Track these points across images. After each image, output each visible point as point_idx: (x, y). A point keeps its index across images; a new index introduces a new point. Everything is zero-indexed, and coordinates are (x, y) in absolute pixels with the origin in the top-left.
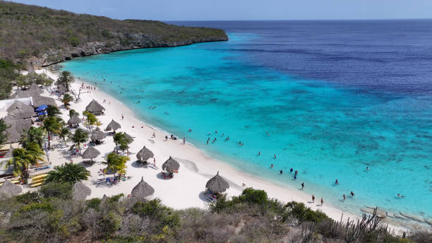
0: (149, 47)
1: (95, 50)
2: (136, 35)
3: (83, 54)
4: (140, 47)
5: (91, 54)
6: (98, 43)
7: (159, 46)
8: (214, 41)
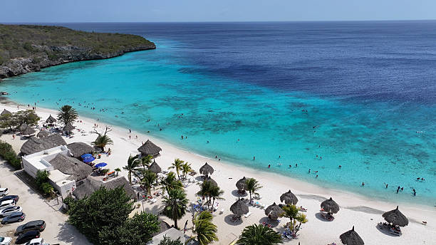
0: (80, 60)
1: (22, 68)
2: (64, 48)
3: (11, 74)
4: (71, 61)
5: (20, 73)
6: (23, 59)
7: (91, 59)
8: (143, 50)
